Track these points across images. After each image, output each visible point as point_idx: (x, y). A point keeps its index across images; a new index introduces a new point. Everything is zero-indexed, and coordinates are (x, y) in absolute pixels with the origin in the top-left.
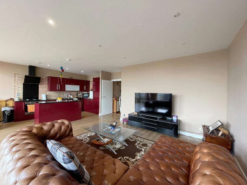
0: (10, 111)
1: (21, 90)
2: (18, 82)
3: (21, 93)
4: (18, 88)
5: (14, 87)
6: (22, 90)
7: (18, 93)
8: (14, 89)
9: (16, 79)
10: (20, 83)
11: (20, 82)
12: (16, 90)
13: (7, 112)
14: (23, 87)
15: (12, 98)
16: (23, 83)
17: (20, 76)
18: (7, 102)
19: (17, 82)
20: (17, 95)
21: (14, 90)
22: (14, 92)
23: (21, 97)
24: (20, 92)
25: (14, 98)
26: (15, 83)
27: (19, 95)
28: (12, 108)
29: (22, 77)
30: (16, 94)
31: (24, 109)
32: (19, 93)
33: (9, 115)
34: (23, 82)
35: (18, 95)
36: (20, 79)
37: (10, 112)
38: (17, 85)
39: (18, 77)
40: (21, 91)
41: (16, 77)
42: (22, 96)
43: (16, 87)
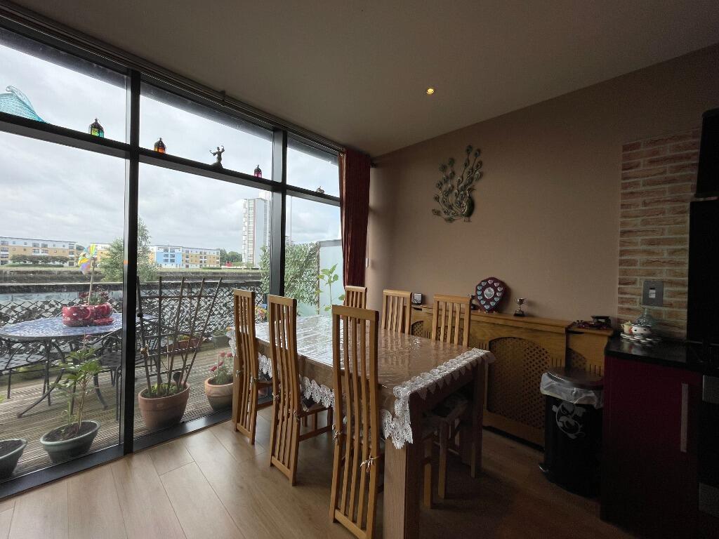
0: (580, 412)
1: (676, 258)
2: (647, 199)
3: (671, 283)
4: (651, 243)
5: (623, 243)
6: (685, 258)
7: (649, 286)
8: (622, 253)
9: (636, 184)
10: (667, 206)
11: (667, 196)
12: (637, 257)
13: (560, 414)
14: (687, 236)
15: (606, 318)
16: (687, 205)
17: (668, 150)
18: (572, 337)
19: (645, 204)
20: (646, 295)
21: (621, 263)
22: (624, 272)
23: (670, 315)
24: (665, 277)
25: (623, 316)
26: (632, 210)
27: (659, 301)
28: (592, 394)
29: (681, 158)
30: (639, 287)
31: (683, 448)
32: (658, 286)
33: (572, 436)
34: (690, 194)
35: (647, 301)
36: (669, 175)
37: (576, 418)
38: (645, 223)
39: (652, 162)
40: (678, 269)
41: (637, 166)
42: (684, 311)
43: (639, 239)
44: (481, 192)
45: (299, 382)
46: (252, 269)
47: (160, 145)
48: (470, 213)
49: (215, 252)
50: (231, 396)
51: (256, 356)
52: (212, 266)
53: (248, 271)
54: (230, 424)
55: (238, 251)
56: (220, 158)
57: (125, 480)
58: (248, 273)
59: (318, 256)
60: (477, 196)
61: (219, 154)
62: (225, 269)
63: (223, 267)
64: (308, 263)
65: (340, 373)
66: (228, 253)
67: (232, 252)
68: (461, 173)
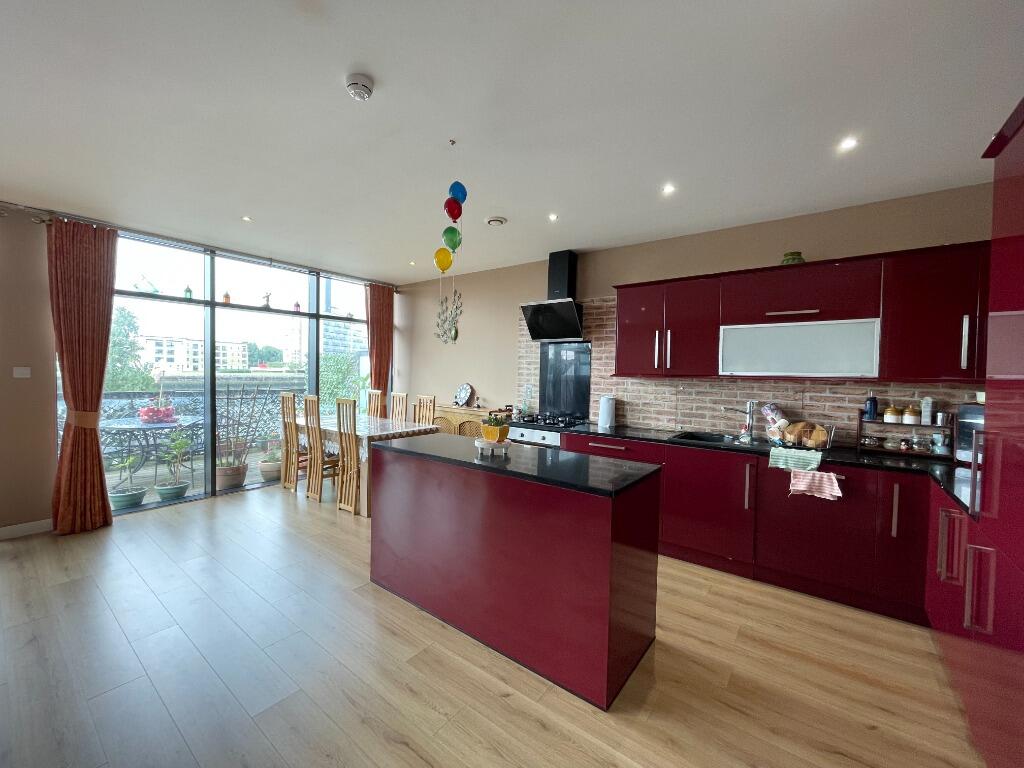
1: (536, 371)
2: (528, 338)
3: (534, 385)
4: (529, 363)
5: (519, 363)
6: (539, 373)
8: (519, 369)
10: (533, 343)
12: (524, 372)
14: (539, 361)
15: (511, 406)
16: (540, 345)
19: (526, 341)
20: (526, 392)
21: (519, 374)
22: (520, 380)
23: (534, 403)
24: (533, 382)
26: (522, 344)
27: (531, 396)
30: (524, 389)
32: (531, 387)
35: (527, 396)
38: (527, 351)
40: (536, 378)
42: (538, 401)
43: (524, 361)
44: (463, 323)
45: (322, 444)
46: (299, 371)
47: (227, 296)
48: (456, 338)
49: (240, 346)
50: (279, 471)
51: (297, 435)
52: (235, 368)
53: (292, 375)
54: (280, 485)
55: (276, 344)
56: (268, 300)
57: (211, 515)
58: (293, 378)
59: (359, 364)
60: (460, 327)
61: (268, 297)
62: (258, 372)
63: (252, 369)
64: (348, 371)
65: (341, 434)
66: (260, 348)
67: (267, 348)
68: (451, 307)
